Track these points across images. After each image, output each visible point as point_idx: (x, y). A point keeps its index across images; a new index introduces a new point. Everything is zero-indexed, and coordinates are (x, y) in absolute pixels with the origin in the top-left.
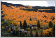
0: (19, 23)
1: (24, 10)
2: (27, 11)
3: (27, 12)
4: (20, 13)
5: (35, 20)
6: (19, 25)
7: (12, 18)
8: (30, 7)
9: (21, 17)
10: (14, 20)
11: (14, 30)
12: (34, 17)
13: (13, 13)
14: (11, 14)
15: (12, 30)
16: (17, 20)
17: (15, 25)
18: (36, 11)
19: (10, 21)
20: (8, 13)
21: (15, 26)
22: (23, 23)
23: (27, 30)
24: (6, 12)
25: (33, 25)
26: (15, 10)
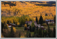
0: (35, 19)
1: (39, 5)
2: (42, 6)
4: (35, 8)
5: (51, 15)
6: (35, 21)
7: (27, 14)
8: (44, 2)
9: (36, 13)
10: (29, 16)
11: (30, 26)
12: (49, 12)
13: (28, 9)
14: (26, 9)
16: (32, 16)
17: (31, 20)
18: (51, 6)
19: (25, 17)
20: (22, 9)
22: (39, 19)
24: (21, 7)
25: (49, 20)
26: (29, 5)
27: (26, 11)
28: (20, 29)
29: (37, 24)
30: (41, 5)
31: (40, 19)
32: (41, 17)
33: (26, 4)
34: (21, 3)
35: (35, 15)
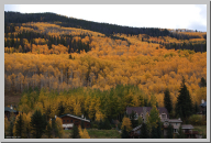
0: (160, 98)
1: (175, 47)
2: (186, 51)
3: (186, 56)
4: (160, 58)
6: (162, 104)
7: (133, 79)
8: (195, 37)
9: (166, 76)
10: (141, 86)
14: (127, 63)
15: (134, 124)
16: (151, 87)
17: (146, 104)
19: (125, 91)
20: (113, 62)
21: (145, 109)
22: (174, 97)
23: (194, 124)
26: (140, 48)
27: (129, 68)
29: (171, 117)
30: (184, 47)
31: (180, 98)
32: (184, 93)
33: (130, 44)
34: (110, 40)
35: (163, 86)
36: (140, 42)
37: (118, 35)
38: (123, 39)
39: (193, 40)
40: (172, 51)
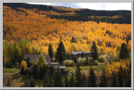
0: (46, 49)
1: (56, 17)
2: (63, 20)
3: (63, 23)
4: (47, 24)
5: (85, 41)
6: (47, 53)
7: (29, 37)
10: (34, 41)
12: (80, 35)
13: (30, 25)
14: (25, 27)
16: (40, 42)
17: (36, 53)
18: (84, 21)
19: (24, 44)
22: (55, 49)
24: (13, 22)
25: (80, 53)
26: (33, 17)
27: (26, 30)
28: (11, 72)
30: (62, 17)
31: (58, 49)
32: (61, 46)
33: (27, 14)
34: (15, 11)
36: (34, 14)
37: (20, 9)
38: (23, 11)
39: (68, 13)
40: (54, 20)
